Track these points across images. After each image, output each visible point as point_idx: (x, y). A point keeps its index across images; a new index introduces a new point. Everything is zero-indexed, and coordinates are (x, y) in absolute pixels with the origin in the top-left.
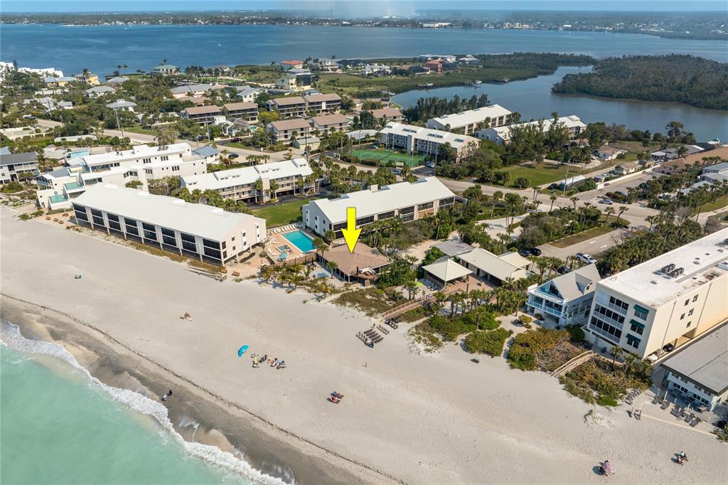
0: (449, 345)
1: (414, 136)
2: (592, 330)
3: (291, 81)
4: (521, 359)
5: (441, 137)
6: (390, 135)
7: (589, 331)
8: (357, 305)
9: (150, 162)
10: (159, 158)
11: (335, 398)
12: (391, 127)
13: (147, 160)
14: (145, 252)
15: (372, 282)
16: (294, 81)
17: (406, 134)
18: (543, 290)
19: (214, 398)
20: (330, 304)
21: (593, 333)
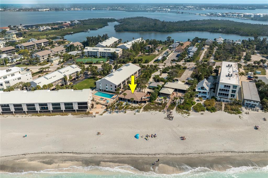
0: (191, 112)
1: (100, 51)
2: (219, 96)
3: (13, 36)
4: (212, 109)
5: (110, 50)
6: (88, 52)
7: (218, 97)
8: (152, 110)
9: (7, 78)
10: (10, 75)
11: (183, 138)
12: (87, 49)
13: (5, 77)
14: (44, 116)
15: (148, 101)
16: (15, 36)
17: (96, 51)
18: (199, 89)
19: (147, 155)
20: (143, 112)
21: (219, 97)
